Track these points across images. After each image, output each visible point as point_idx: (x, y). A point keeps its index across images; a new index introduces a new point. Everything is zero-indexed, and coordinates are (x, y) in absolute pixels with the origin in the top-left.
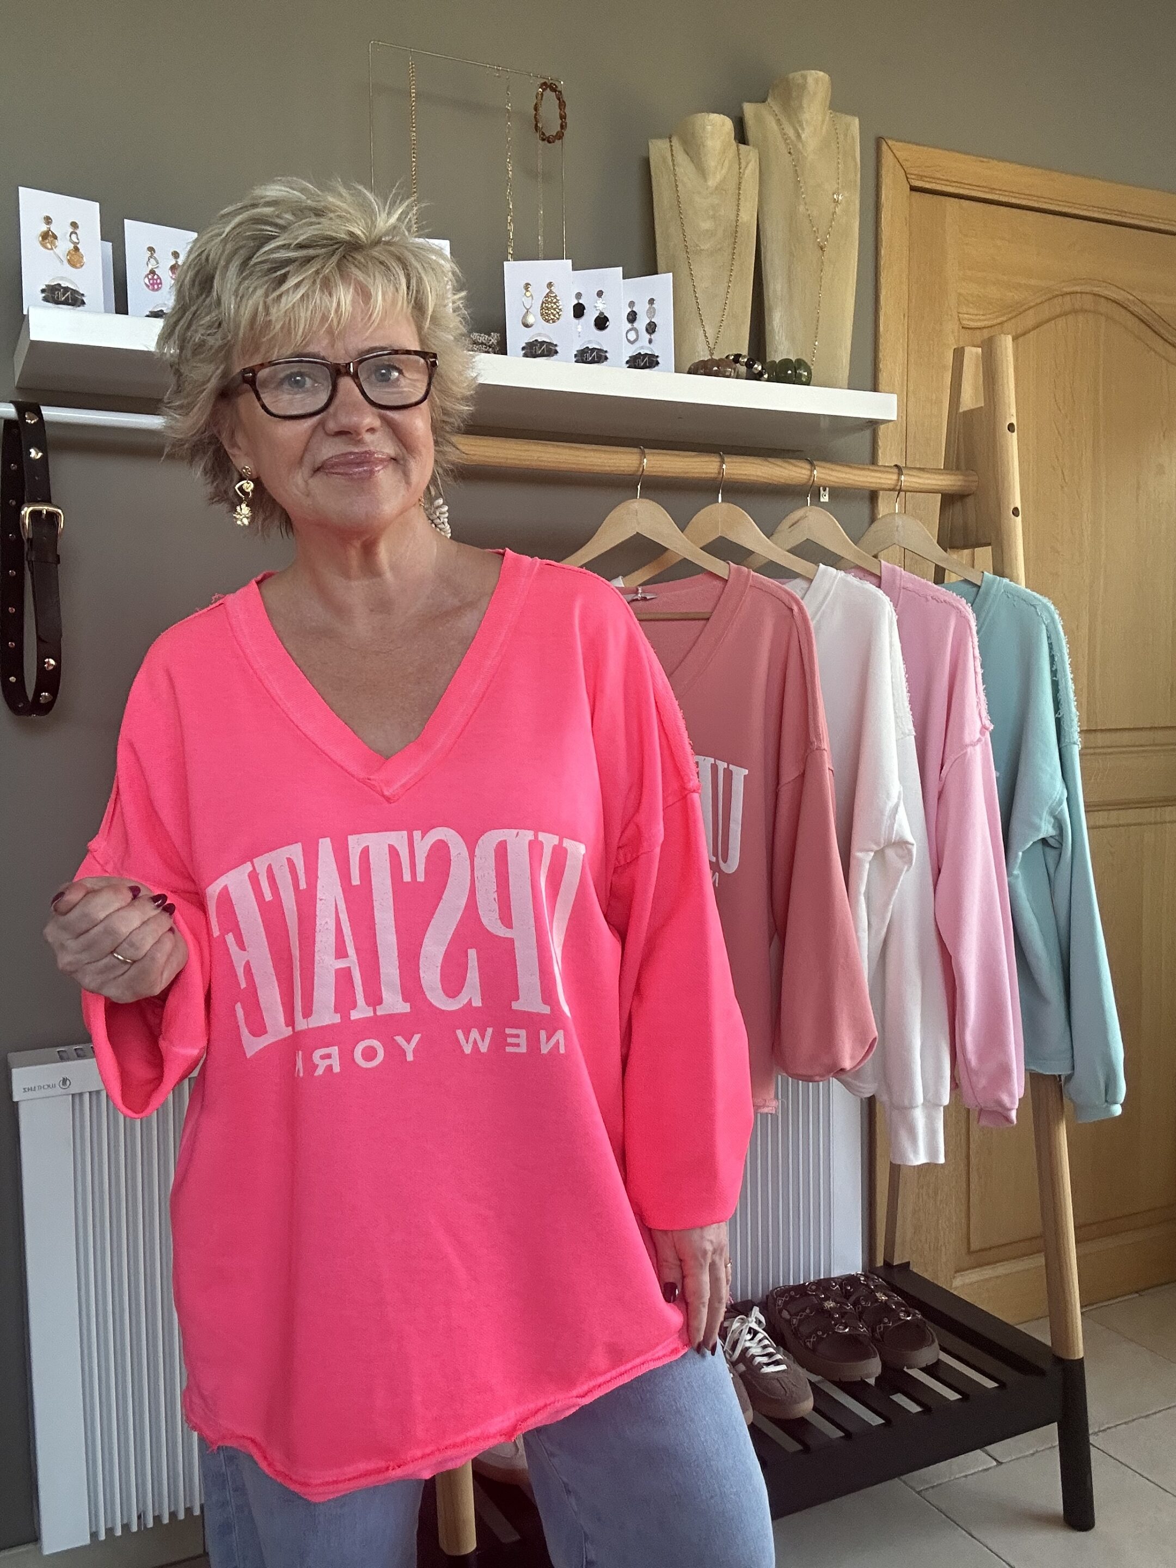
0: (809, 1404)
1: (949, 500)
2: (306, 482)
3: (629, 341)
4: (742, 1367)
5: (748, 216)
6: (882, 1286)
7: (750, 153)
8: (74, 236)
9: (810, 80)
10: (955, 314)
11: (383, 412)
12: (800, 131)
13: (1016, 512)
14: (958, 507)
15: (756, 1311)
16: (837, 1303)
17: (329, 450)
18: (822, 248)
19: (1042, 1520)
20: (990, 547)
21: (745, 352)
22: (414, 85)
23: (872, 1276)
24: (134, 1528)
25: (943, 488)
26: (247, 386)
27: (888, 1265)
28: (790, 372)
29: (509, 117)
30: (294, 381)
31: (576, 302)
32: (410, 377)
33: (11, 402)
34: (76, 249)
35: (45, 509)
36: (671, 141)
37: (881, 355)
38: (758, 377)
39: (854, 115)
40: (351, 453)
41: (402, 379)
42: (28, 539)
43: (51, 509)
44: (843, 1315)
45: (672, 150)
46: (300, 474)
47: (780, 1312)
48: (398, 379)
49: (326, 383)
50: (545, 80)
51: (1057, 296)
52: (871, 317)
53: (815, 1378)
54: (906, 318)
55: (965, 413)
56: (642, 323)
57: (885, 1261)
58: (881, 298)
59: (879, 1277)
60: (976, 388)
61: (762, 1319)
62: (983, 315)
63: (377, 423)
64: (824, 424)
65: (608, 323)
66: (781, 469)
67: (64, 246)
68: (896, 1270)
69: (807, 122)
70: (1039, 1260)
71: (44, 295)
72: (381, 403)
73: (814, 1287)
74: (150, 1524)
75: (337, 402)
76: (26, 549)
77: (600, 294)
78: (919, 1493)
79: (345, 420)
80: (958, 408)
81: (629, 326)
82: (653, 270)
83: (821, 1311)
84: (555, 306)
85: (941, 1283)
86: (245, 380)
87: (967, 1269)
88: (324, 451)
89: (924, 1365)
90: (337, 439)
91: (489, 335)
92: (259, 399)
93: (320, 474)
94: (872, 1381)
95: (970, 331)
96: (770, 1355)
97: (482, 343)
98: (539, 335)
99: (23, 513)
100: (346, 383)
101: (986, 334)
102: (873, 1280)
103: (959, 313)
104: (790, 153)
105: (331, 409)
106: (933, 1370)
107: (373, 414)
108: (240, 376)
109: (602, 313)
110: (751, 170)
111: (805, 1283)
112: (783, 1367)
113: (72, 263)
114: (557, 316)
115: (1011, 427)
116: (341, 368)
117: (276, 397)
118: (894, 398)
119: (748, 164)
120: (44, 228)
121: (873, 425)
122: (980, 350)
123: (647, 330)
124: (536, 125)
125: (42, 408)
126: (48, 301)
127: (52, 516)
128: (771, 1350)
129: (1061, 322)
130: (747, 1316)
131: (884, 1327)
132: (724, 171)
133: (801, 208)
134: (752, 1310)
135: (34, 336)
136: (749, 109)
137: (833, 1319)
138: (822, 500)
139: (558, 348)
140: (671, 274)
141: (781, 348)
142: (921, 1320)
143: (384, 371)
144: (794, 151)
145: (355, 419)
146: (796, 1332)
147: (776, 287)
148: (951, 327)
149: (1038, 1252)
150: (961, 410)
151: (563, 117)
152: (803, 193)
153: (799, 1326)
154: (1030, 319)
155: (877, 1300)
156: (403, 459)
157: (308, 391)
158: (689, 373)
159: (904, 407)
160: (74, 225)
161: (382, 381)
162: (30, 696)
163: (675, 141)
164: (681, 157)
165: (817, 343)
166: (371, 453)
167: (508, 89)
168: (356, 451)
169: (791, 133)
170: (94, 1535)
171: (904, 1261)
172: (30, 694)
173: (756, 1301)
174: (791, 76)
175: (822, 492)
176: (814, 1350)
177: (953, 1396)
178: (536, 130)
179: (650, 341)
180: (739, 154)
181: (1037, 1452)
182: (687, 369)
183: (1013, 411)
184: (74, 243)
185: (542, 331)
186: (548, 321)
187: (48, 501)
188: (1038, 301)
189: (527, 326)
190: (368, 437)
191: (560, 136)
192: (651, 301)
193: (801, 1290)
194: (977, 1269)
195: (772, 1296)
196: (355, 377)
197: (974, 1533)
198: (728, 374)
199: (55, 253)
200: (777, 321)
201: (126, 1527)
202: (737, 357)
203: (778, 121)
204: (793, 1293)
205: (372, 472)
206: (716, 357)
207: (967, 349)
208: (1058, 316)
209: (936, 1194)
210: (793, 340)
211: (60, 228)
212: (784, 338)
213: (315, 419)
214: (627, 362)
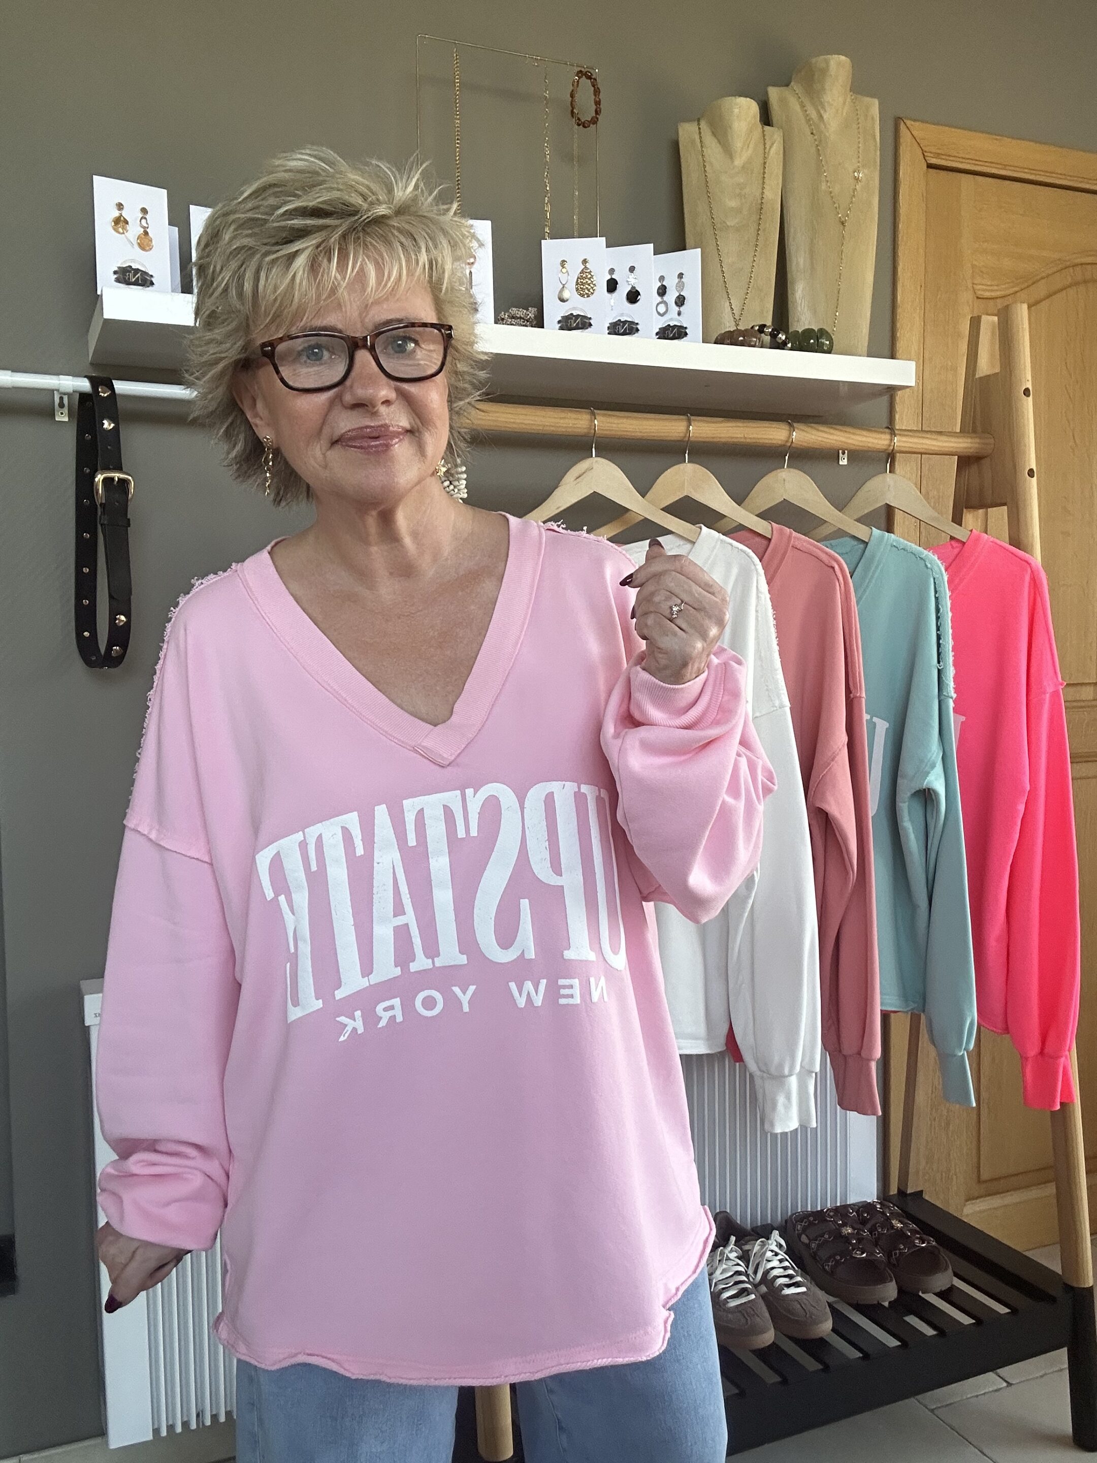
0: (828, 1325)
1: (965, 462)
2: (324, 454)
3: (659, 313)
4: (763, 1289)
5: (773, 195)
6: (898, 1213)
7: (775, 135)
8: (143, 221)
9: (833, 64)
10: (970, 285)
11: (399, 384)
12: (822, 112)
13: (1031, 473)
14: (974, 468)
15: (776, 1234)
16: (854, 1229)
17: (346, 422)
18: (843, 223)
19: (1053, 1440)
20: (1005, 508)
21: (769, 322)
22: (458, 75)
23: (886, 1203)
24: (194, 1426)
25: (958, 450)
26: (266, 360)
27: (902, 1193)
28: (812, 341)
29: (547, 104)
30: (313, 354)
31: (609, 277)
32: (427, 348)
33: (85, 377)
34: (146, 233)
35: (117, 476)
36: (699, 124)
37: (898, 325)
38: (781, 346)
39: (873, 96)
40: (367, 427)
41: (418, 351)
42: (101, 504)
43: (122, 476)
44: (860, 1241)
45: (700, 133)
46: (319, 446)
47: (799, 1236)
48: (414, 351)
49: (343, 356)
50: (579, 69)
51: (1069, 267)
52: (889, 290)
53: (831, 1299)
54: (923, 288)
55: (981, 378)
56: (671, 297)
57: (899, 1189)
58: (899, 270)
59: (894, 1205)
60: (992, 355)
61: (783, 1243)
62: (997, 286)
63: (392, 395)
64: (843, 390)
65: (639, 297)
66: (805, 434)
67: (134, 230)
68: (909, 1198)
69: (828, 102)
70: (1051, 1190)
71: (116, 276)
72: (397, 375)
73: (832, 1214)
74: (208, 1422)
75: (353, 374)
76: (99, 513)
77: (632, 269)
78: (932, 1411)
79: (362, 392)
80: (974, 375)
81: (659, 299)
82: (681, 246)
83: (839, 1236)
84: (589, 282)
85: (952, 1210)
86: (265, 354)
87: (977, 1198)
88: (342, 424)
89: (938, 1290)
90: (355, 413)
91: (527, 310)
92: (278, 372)
93: (338, 447)
94: (886, 1304)
95: (984, 301)
96: (790, 1277)
97: (521, 318)
98: (574, 308)
99: (96, 480)
100: (363, 356)
101: (1000, 304)
102: (889, 1207)
103: (973, 284)
104: (812, 133)
105: (348, 382)
106: (947, 1295)
107: (389, 386)
108: (259, 350)
109: (633, 288)
110: (775, 151)
111: (822, 1210)
112: (803, 1289)
113: (142, 247)
114: (591, 290)
115: (1027, 392)
116: (359, 341)
117: (295, 370)
118: (912, 365)
119: (773, 144)
120: (116, 213)
121: (891, 391)
122: (996, 319)
123: (676, 303)
124: (572, 112)
125: (114, 381)
126: (119, 282)
127: (123, 483)
128: (791, 1272)
129: (1072, 292)
130: (768, 1239)
131: (900, 1253)
132: (750, 151)
133: (823, 186)
134: (771, 1233)
135: (107, 315)
136: (774, 93)
137: (850, 1243)
138: (841, 463)
139: (592, 321)
140: (700, 249)
141: (803, 318)
142: (934, 1246)
143: (400, 342)
144: (816, 131)
145: (371, 391)
146: (814, 1256)
147: (798, 261)
148: (966, 297)
149: (1049, 1181)
150: (977, 376)
151: (598, 103)
152: (825, 172)
153: (818, 1249)
154: (1041, 289)
155: (892, 1227)
156: (418, 430)
157: (325, 364)
158: (715, 343)
159: (921, 375)
160: (144, 211)
161: (399, 352)
162: (103, 649)
163: (703, 124)
164: (709, 139)
165: (837, 314)
166: (386, 426)
167: (546, 78)
168: (372, 424)
169: (814, 115)
170: (156, 1431)
171: (919, 1189)
172: (103, 648)
173: (775, 1225)
174: (814, 60)
175: (841, 455)
176: (832, 1273)
177: (966, 1320)
178: (573, 116)
179: (679, 314)
180: (764, 136)
181: (1045, 1374)
182: (714, 339)
183: (1029, 377)
184: (144, 227)
185: (577, 305)
186: (583, 296)
187: (119, 469)
188: (1050, 272)
189: (562, 300)
190: (383, 409)
191: (594, 121)
192: (681, 276)
193: (819, 1216)
194: (987, 1198)
195: (791, 1220)
196: (372, 349)
197: (985, 1451)
198: (752, 343)
199: (127, 238)
200: (799, 292)
201: (185, 1424)
202: (762, 328)
203: (803, 106)
204: (811, 1219)
205: (388, 446)
206: (741, 327)
207: (985, 318)
208: (1070, 286)
209: (948, 1124)
210: (815, 312)
211: (132, 214)
212: (806, 310)
213: (331, 393)
214: (657, 334)
